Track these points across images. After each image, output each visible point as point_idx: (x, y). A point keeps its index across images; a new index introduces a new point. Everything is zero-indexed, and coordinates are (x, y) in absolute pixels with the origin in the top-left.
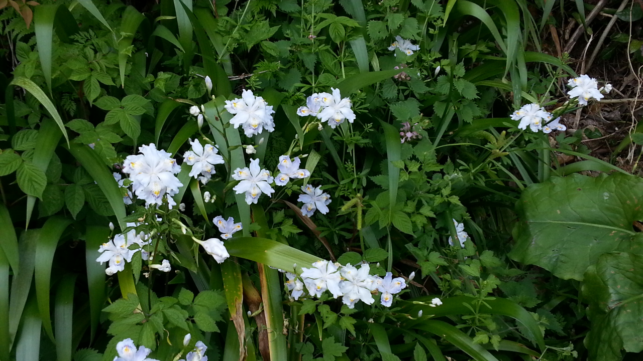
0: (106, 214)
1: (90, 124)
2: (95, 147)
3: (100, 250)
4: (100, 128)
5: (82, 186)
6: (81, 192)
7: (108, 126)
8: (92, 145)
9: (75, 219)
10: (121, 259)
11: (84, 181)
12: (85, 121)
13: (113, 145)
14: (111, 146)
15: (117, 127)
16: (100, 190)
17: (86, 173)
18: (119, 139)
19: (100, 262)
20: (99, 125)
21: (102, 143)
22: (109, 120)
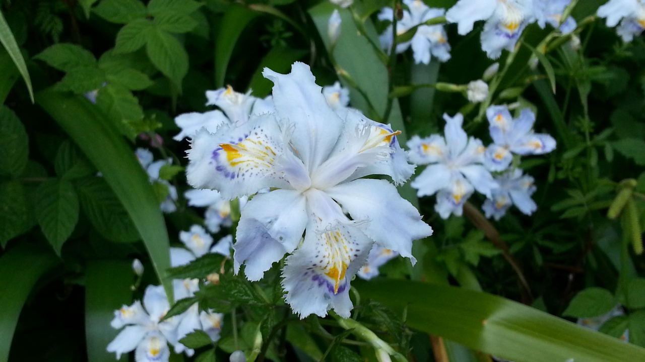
0: (124, 238)
1: (87, 55)
2: (98, 98)
3: (116, 324)
4: (106, 62)
5: (74, 181)
6: (71, 194)
7: (123, 56)
8: (93, 95)
9: (58, 253)
10: (160, 344)
11: (76, 171)
12: (76, 48)
13: (135, 93)
14: (130, 96)
15: (140, 57)
16: (108, 189)
17: (78, 153)
18: (144, 82)
19: (114, 354)
20: (105, 56)
21: (111, 90)
22: (125, 42)
